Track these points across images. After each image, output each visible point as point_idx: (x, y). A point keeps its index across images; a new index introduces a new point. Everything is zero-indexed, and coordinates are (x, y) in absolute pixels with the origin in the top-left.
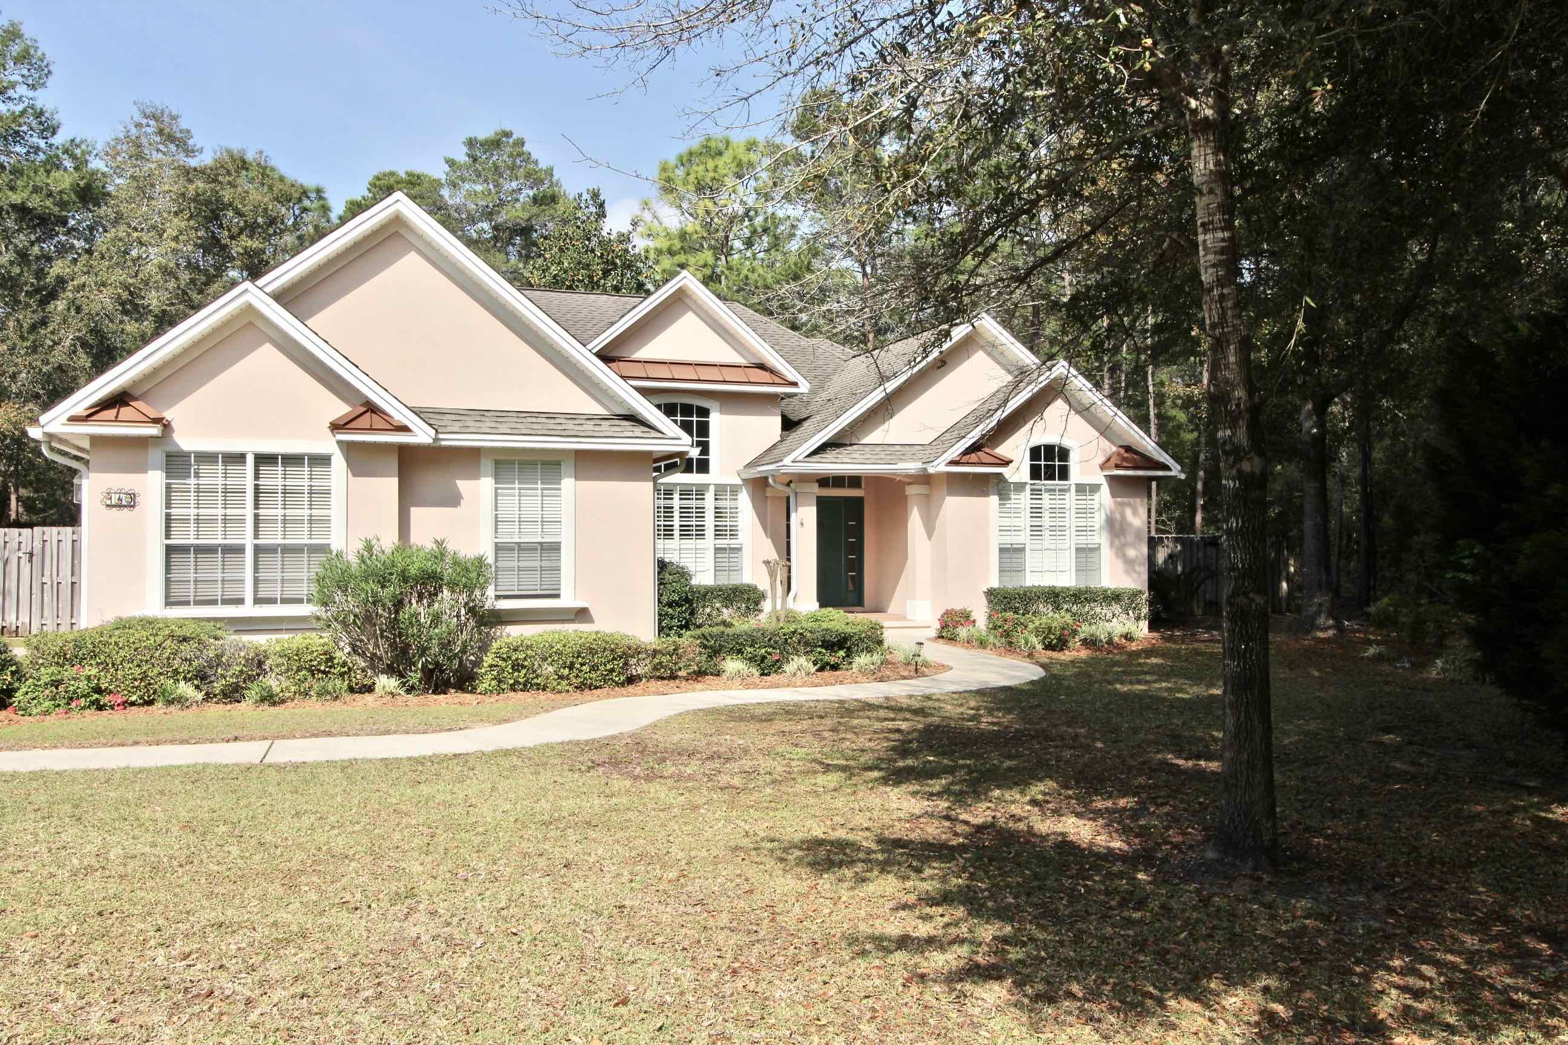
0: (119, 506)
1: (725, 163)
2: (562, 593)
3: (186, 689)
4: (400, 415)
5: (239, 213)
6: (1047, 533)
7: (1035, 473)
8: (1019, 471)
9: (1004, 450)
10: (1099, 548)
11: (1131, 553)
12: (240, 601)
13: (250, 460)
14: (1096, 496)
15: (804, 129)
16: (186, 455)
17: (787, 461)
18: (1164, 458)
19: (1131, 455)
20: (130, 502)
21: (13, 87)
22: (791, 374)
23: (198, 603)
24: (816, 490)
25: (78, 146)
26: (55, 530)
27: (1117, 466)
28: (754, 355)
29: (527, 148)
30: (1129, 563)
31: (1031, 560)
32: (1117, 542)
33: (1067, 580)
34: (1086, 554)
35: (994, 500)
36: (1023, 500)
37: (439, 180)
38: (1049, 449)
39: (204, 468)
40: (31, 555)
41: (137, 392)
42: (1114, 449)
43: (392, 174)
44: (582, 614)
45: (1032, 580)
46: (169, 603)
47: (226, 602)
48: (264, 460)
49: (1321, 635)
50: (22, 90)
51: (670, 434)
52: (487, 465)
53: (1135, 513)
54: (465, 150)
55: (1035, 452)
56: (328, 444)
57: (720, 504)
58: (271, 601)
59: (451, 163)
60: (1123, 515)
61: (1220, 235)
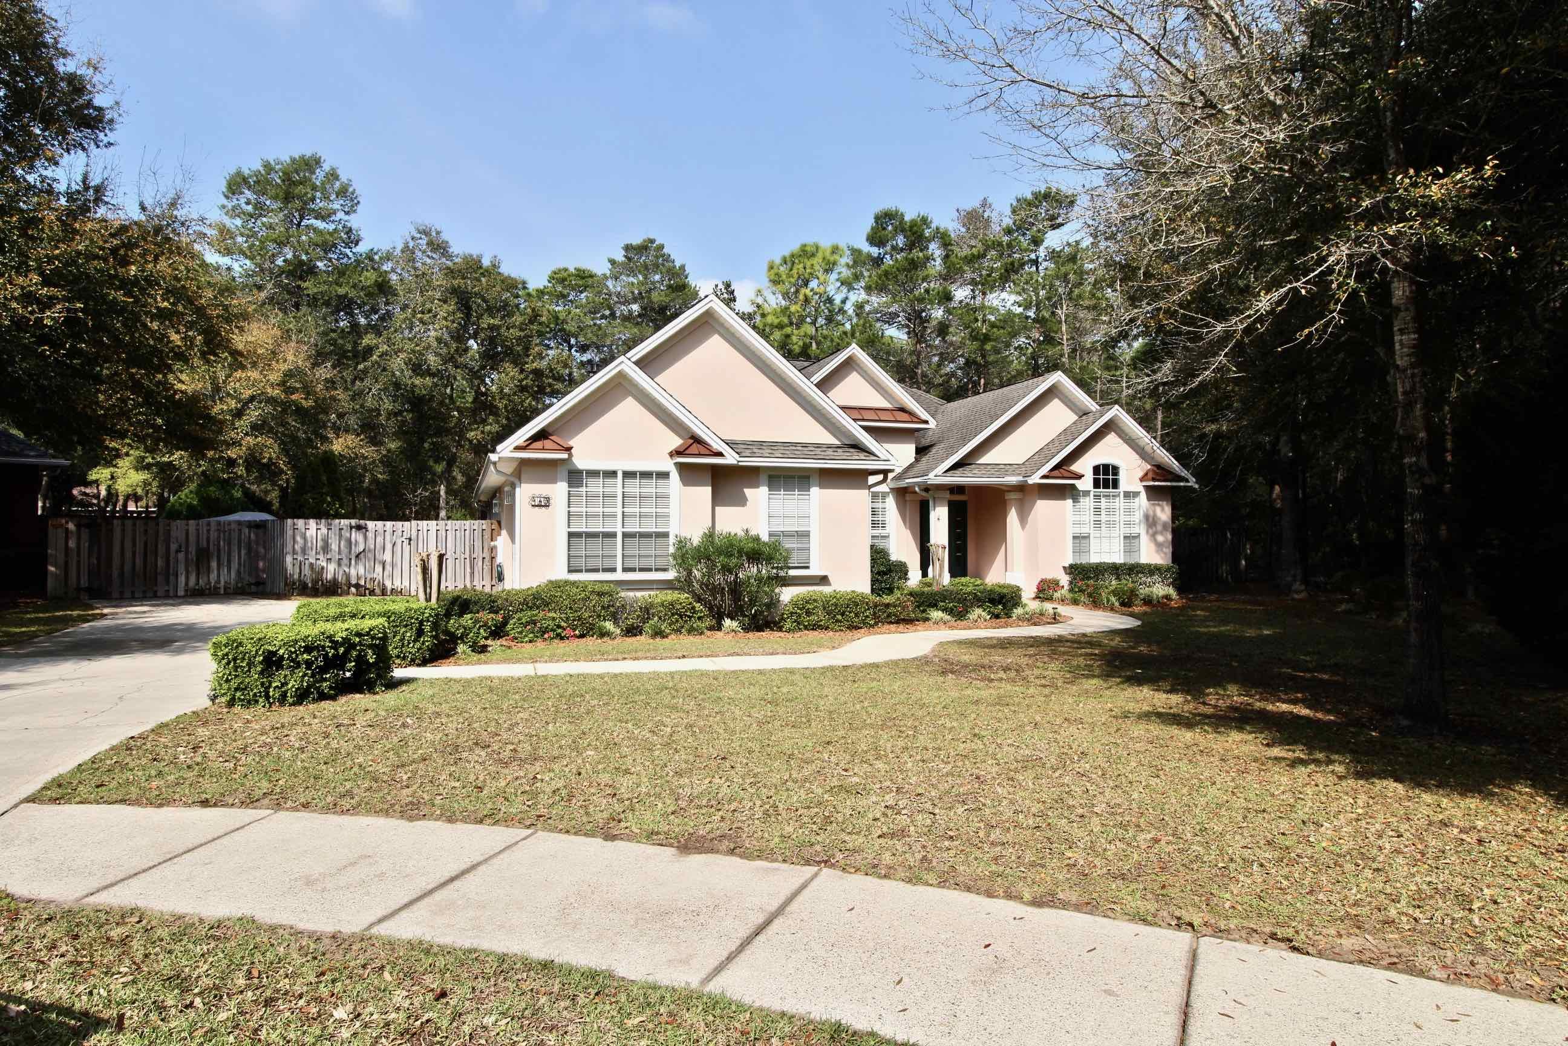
0: (539, 506)
1: (817, 261)
2: (811, 565)
3: (609, 625)
4: (717, 445)
5: (484, 300)
6: (1103, 525)
7: (1096, 484)
8: (1086, 484)
9: (1076, 467)
10: (1138, 536)
11: (1160, 538)
12: (614, 570)
13: (620, 475)
14: (1137, 500)
15: (876, 238)
16: (580, 472)
17: (931, 475)
18: (1184, 473)
19: (1160, 471)
20: (544, 503)
21: (335, 213)
22: (924, 415)
23: (587, 571)
24: (947, 495)
25: (376, 254)
26: (425, 522)
27: (1154, 480)
28: (897, 401)
29: (665, 251)
30: (1159, 545)
31: (1094, 544)
32: (1151, 531)
33: (1118, 558)
34: (1130, 539)
35: (1070, 502)
36: (1087, 503)
37: (604, 275)
38: (1106, 467)
39: (591, 481)
40: (410, 539)
41: (550, 430)
42: (1149, 467)
43: (566, 270)
44: (824, 580)
45: (1095, 559)
46: (570, 571)
47: (605, 570)
48: (628, 475)
49: (1296, 596)
50: (340, 215)
51: (883, 457)
52: (764, 477)
53: (1163, 510)
54: (623, 253)
55: (1096, 469)
56: (668, 465)
57: (876, 505)
58: (633, 570)
59: (613, 262)
60: (1154, 512)
61: (1413, 336)
